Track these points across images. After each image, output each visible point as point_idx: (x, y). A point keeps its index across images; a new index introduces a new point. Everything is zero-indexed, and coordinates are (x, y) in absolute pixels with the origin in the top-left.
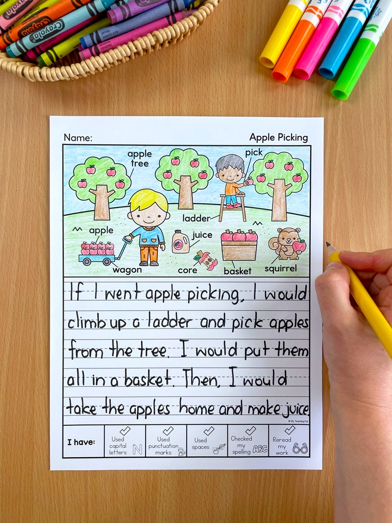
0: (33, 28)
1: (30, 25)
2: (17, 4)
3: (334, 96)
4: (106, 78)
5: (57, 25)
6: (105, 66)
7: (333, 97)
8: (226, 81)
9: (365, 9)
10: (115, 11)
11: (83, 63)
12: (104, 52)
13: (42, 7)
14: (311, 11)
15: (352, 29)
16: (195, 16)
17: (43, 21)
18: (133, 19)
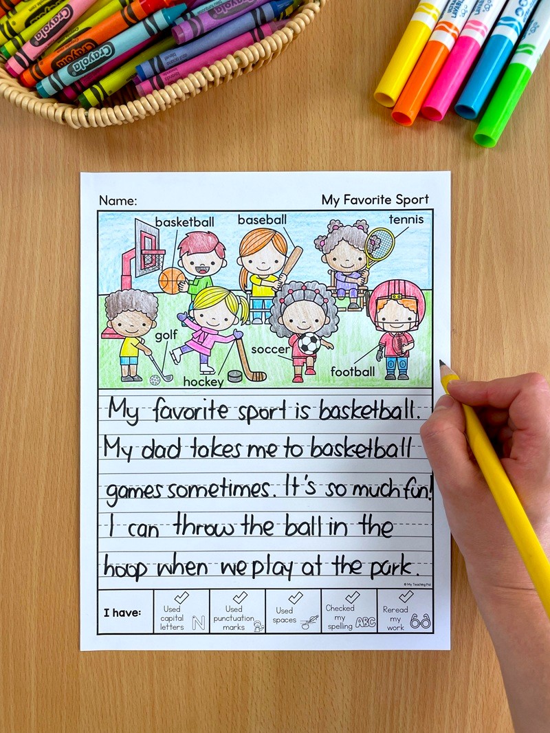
0: (72, 56)
1: (68, 53)
2: (48, 25)
3: (476, 141)
5: (105, 50)
8: (329, 126)
9: (516, 23)
10: (182, 27)
11: (143, 99)
13: (82, 27)
14: (442, 28)
15: (499, 52)
17: (85, 46)
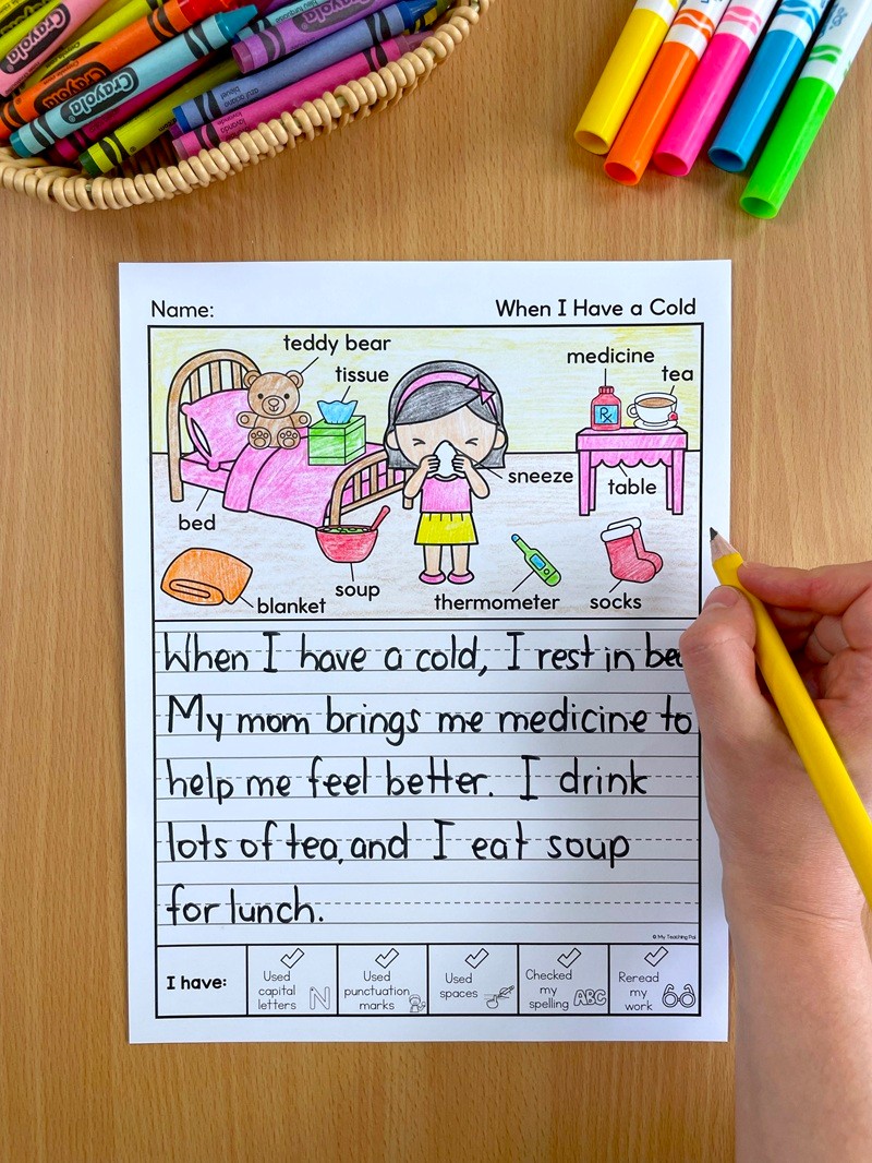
0: (68, 90)
1: (62, 84)
3: (745, 209)
4: (233, 192)
5: (122, 81)
6: (232, 167)
7: (743, 211)
8: (501, 187)
10: (249, 45)
11: (183, 165)
12: (229, 139)
13: (85, 41)
14: (686, 21)
16: (428, 48)
17: (89, 73)
18: (290, 60)
